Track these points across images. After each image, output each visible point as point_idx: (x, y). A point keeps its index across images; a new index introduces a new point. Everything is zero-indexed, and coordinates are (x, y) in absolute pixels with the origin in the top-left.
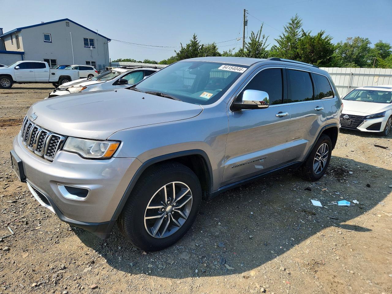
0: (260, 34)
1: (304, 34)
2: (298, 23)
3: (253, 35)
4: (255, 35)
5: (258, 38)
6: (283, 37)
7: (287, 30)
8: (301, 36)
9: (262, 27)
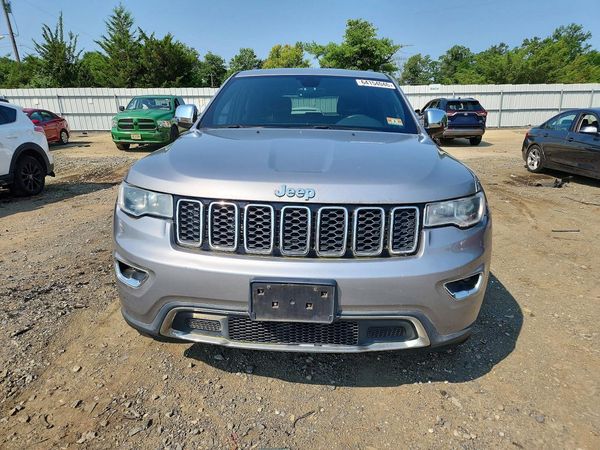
0: (61, 30)
1: (144, 36)
2: (126, 18)
3: (48, 32)
4: (53, 32)
5: (59, 37)
6: (109, 38)
7: (113, 27)
8: (137, 38)
9: (61, 19)
